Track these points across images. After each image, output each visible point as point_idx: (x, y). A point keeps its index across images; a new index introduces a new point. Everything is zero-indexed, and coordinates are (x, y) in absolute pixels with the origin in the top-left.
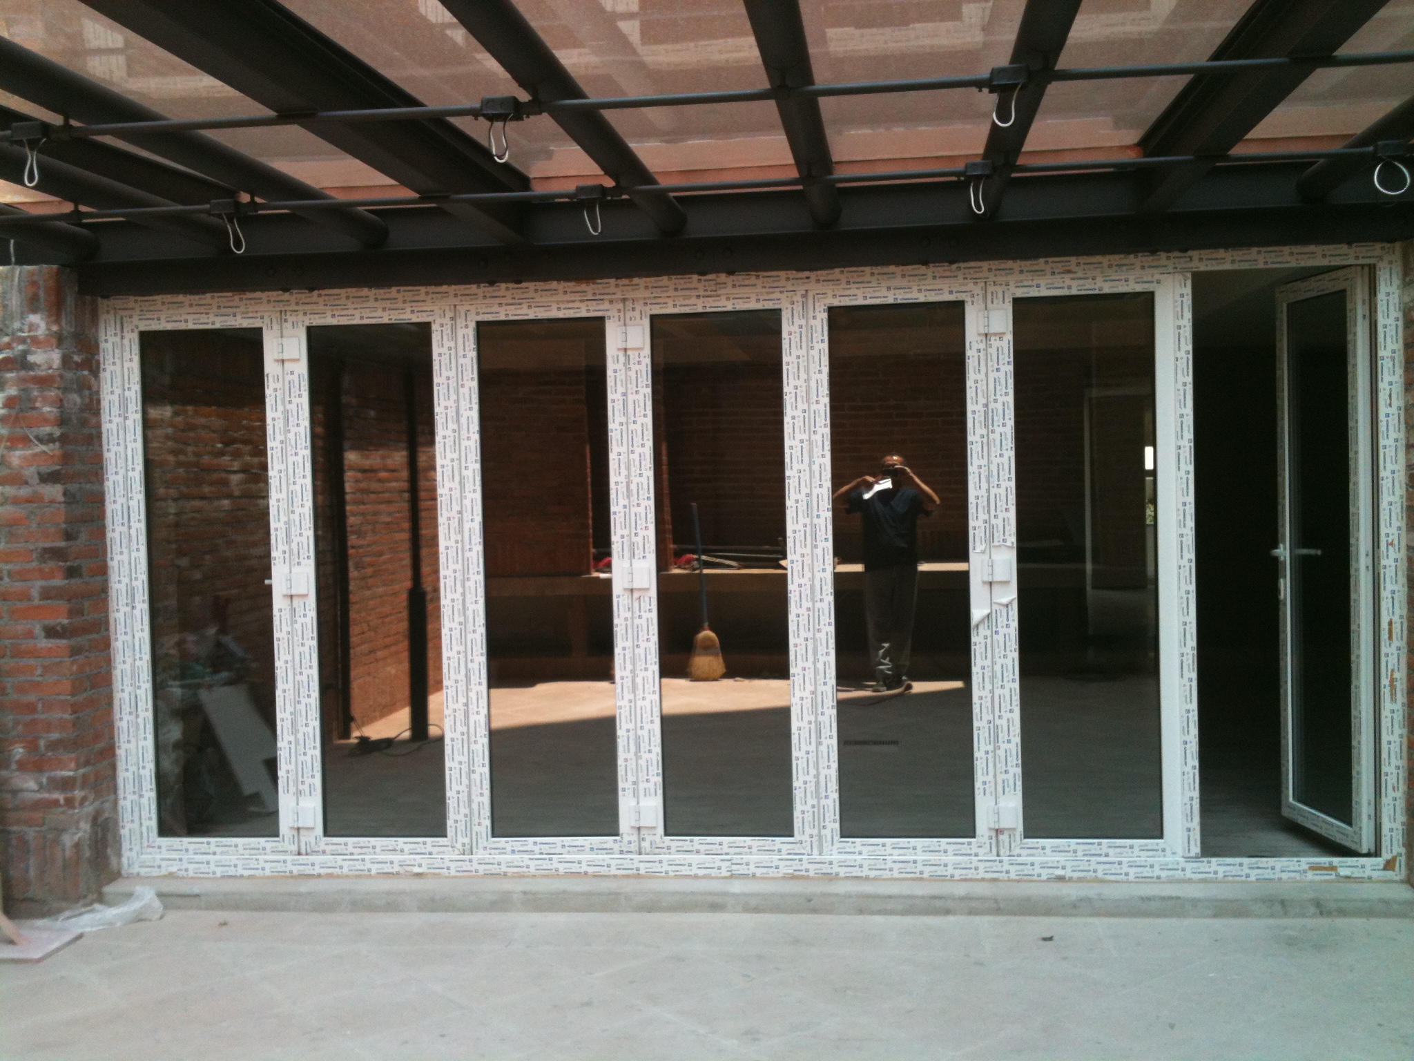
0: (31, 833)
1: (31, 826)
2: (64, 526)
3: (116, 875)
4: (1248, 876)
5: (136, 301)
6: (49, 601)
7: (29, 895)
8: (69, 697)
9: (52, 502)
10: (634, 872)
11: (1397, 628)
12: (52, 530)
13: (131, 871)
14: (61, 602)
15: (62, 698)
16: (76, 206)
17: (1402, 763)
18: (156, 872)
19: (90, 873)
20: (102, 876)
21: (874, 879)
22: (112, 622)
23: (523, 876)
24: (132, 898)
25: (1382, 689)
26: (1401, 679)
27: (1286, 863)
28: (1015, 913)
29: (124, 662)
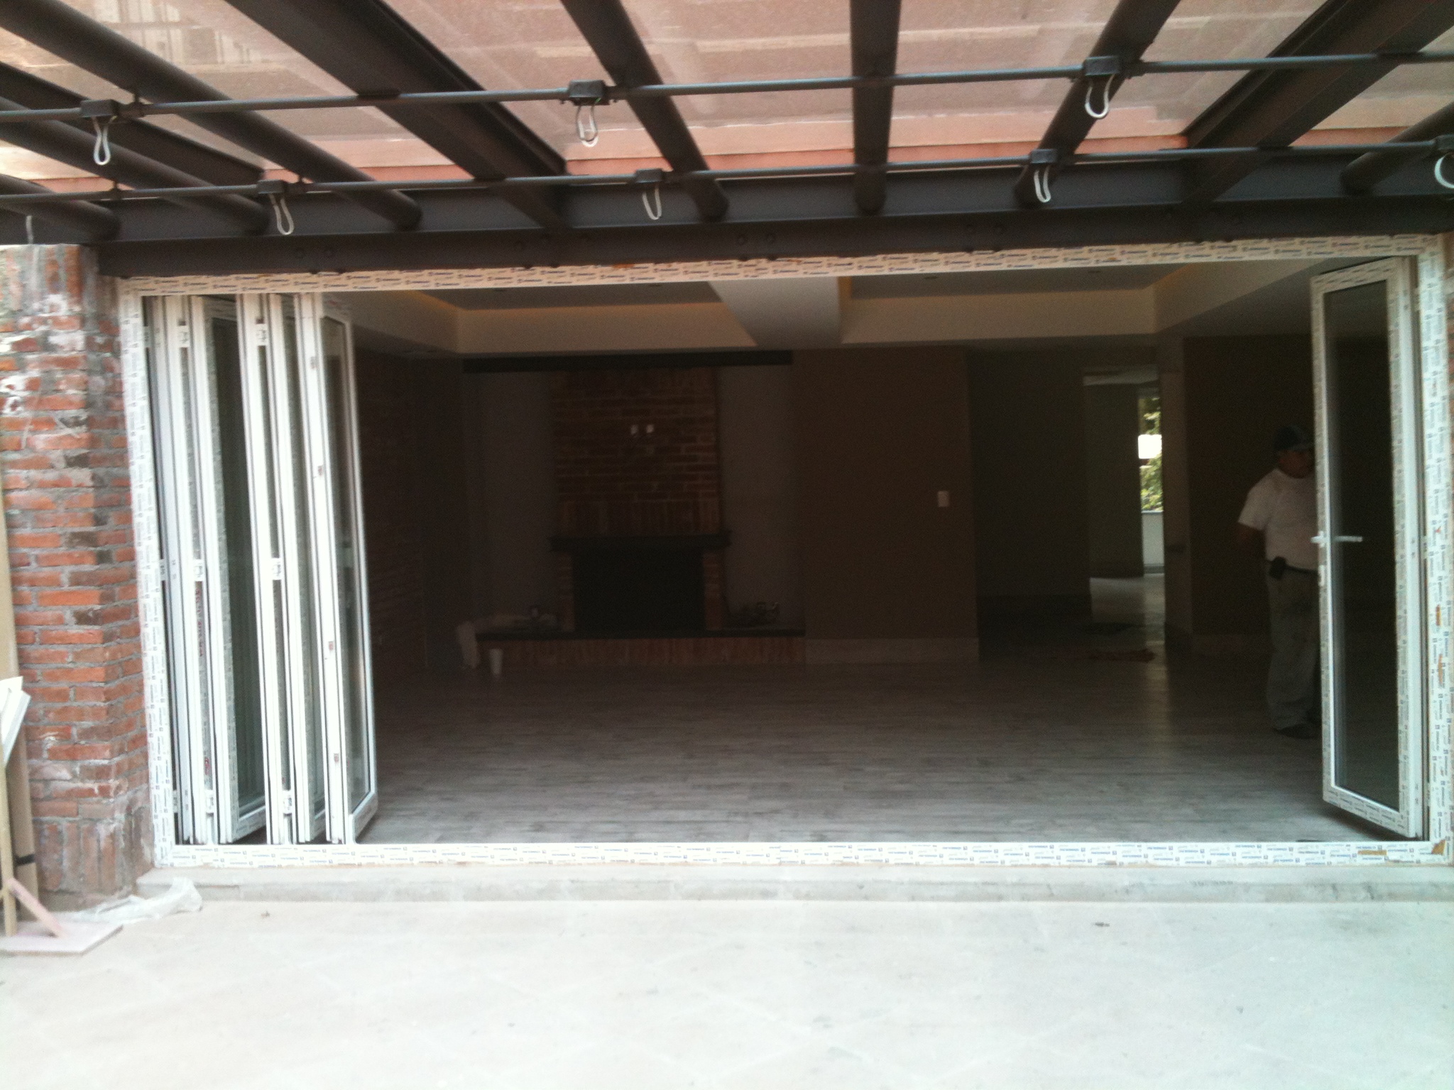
0: (64, 824)
1: (64, 816)
2: (93, 510)
3: (149, 867)
4: (1297, 861)
6: (80, 587)
7: (64, 886)
8: (102, 684)
9: (80, 486)
10: (682, 860)
11: (1444, 614)
12: (81, 514)
13: (165, 862)
14: (92, 587)
15: (95, 685)
16: (116, 184)
17: (1450, 747)
18: (190, 863)
19: (125, 864)
20: (136, 867)
21: (924, 866)
22: (141, 608)
23: (568, 865)
24: (171, 889)
25: (1431, 675)
26: (1449, 664)
27: (1336, 848)
28: (1068, 899)
29: (155, 649)
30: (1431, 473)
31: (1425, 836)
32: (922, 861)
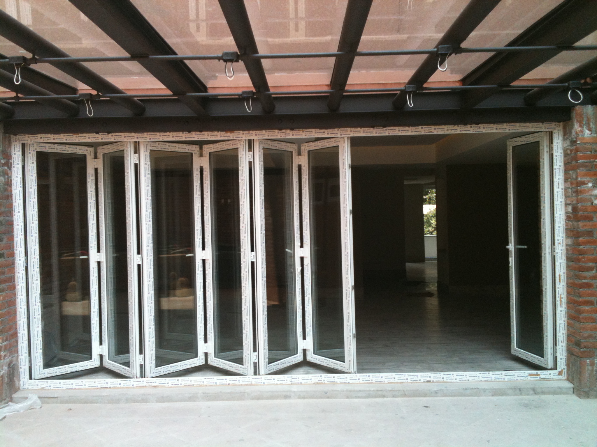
3: (17, 390)
4: (504, 379)
5: (28, 137)
10: (250, 383)
11: (562, 278)
13: (24, 387)
16: (17, 94)
17: (565, 332)
18: (36, 388)
19: (7, 388)
20: (12, 390)
21: (352, 383)
22: (16, 278)
23: (201, 386)
24: (27, 399)
25: (557, 302)
26: (564, 298)
27: (519, 373)
28: (412, 397)
29: (22, 295)
30: (557, 220)
31: (555, 368)
32: (351, 381)
